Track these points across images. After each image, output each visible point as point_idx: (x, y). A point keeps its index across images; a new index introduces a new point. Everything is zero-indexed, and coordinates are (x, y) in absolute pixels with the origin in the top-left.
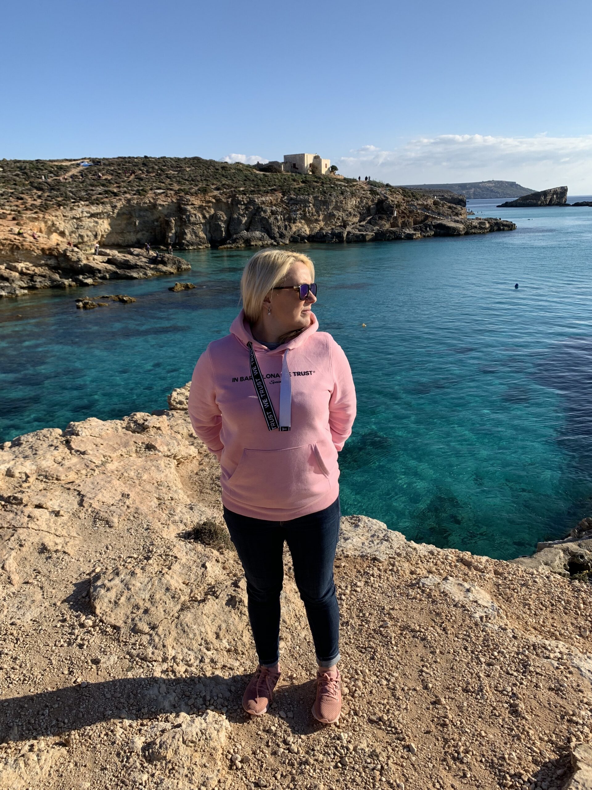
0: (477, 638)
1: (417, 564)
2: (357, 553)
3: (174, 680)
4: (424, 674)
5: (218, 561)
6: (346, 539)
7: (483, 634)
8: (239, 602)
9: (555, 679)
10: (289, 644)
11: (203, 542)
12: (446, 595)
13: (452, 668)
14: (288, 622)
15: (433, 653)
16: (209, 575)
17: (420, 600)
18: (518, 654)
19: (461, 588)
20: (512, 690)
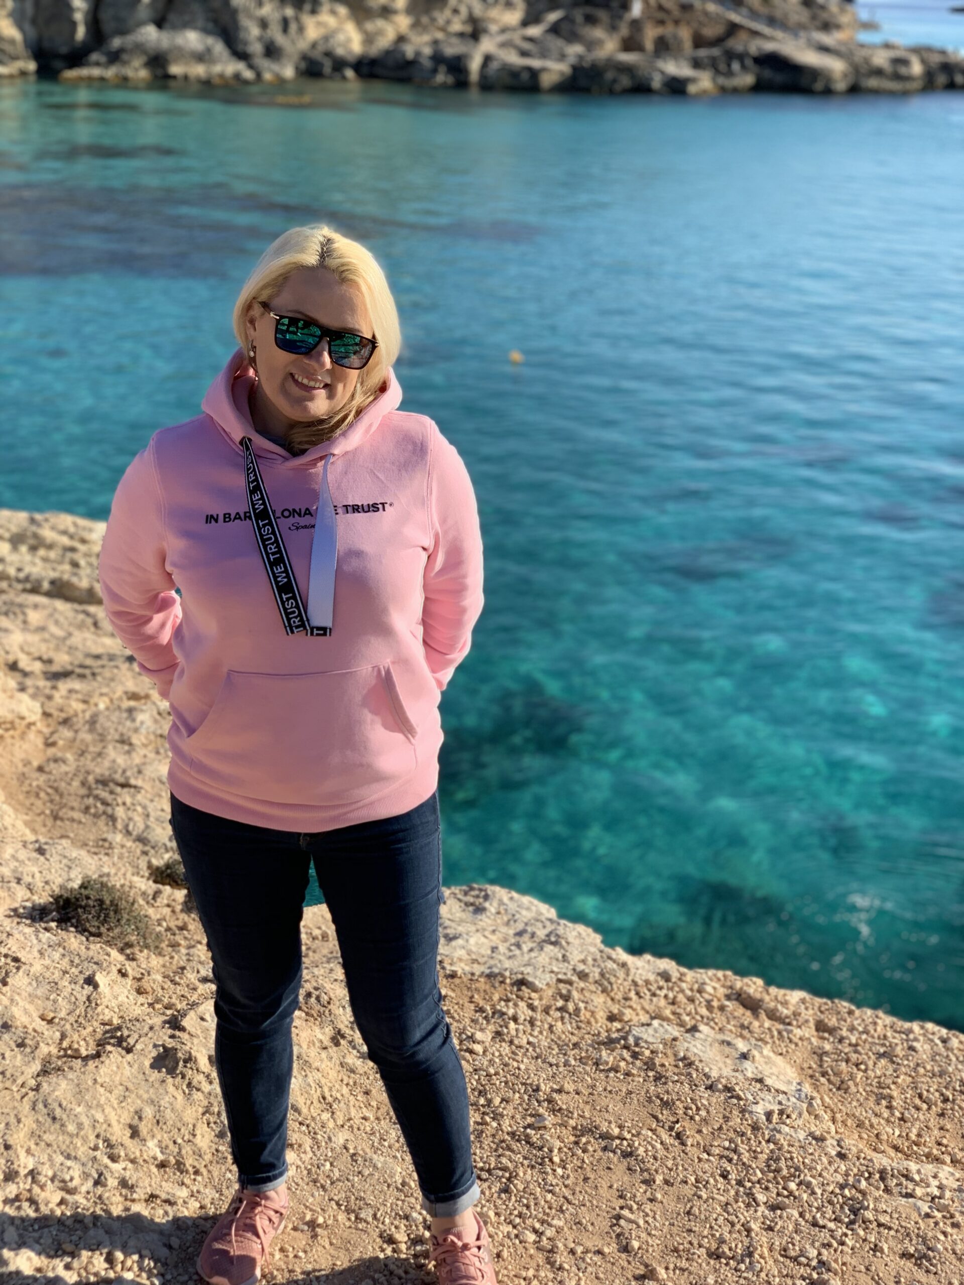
0: (755, 1155)
1: (627, 999)
2: (478, 969)
3: (36, 1219)
4: (622, 1222)
5: (123, 974)
6: (450, 939)
7: (767, 1148)
8: (186, 1061)
9: (918, 1236)
10: (306, 1157)
11: (82, 929)
12: (690, 1064)
13: (689, 1213)
14: (305, 1110)
15: (648, 1182)
16: (105, 1002)
17: (628, 1074)
18: (842, 1187)
19: (727, 1050)
20: (819, 1254)
